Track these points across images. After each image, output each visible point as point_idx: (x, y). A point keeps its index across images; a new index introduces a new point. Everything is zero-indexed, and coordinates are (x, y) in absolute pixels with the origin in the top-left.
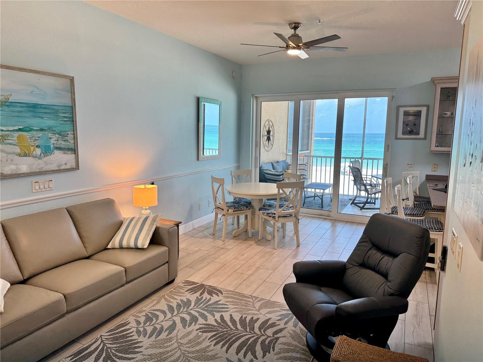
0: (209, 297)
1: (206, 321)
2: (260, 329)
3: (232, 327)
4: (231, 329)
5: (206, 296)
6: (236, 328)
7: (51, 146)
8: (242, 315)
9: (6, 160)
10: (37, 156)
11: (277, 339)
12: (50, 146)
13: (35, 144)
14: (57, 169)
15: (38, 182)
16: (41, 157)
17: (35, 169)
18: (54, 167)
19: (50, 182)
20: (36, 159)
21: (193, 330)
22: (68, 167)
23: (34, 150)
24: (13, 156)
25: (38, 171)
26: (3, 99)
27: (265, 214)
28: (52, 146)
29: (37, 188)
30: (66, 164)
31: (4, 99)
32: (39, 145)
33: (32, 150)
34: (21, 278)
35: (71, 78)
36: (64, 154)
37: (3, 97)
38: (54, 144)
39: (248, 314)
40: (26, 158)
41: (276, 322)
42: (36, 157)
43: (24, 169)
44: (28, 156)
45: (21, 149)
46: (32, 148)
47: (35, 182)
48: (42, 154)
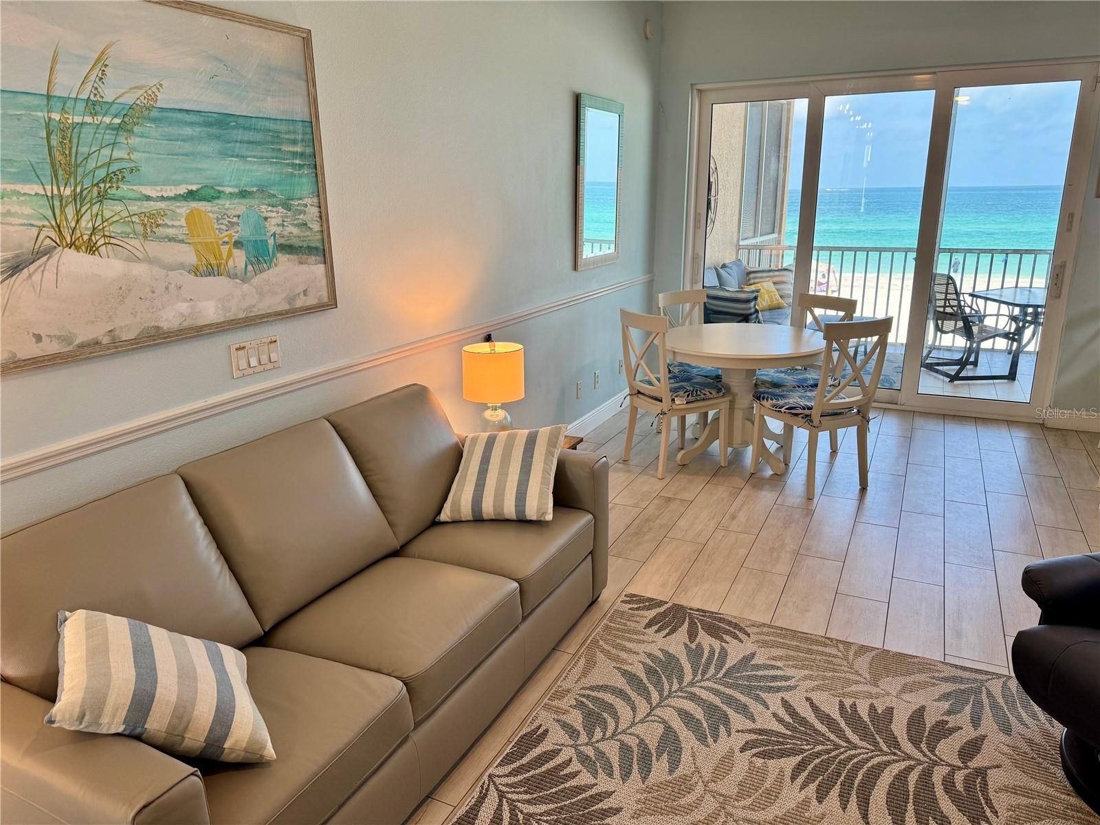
0: (717, 644)
1: (754, 721)
2: (916, 743)
3: (832, 737)
4: (837, 747)
5: (704, 639)
6: (848, 741)
7: (269, 241)
8: (839, 699)
9: (164, 289)
10: (239, 274)
11: (982, 772)
12: (267, 241)
13: (230, 236)
14: (287, 307)
15: (244, 348)
16: (248, 274)
17: (236, 311)
18: (277, 303)
19: (271, 345)
20: (236, 283)
21: (731, 751)
22: (311, 301)
23: (230, 254)
24: (181, 274)
25: (242, 315)
26: (142, 98)
27: (783, 410)
28: (271, 242)
29: (243, 364)
30: (305, 293)
31: (145, 97)
32: (241, 240)
33: (225, 256)
34: (257, 630)
35: (305, 35)
36: (301, 263)
37: (142, 92)
38: (275, 234)
39: (855, 695)
40: (211, 278)
41: (945, 718)
42: (235, 276)
43: (210, 312)
44: (216, 273)
45: (197, 251)
46: (225, 249)
47: (237, 349)
48: (250, 267)
